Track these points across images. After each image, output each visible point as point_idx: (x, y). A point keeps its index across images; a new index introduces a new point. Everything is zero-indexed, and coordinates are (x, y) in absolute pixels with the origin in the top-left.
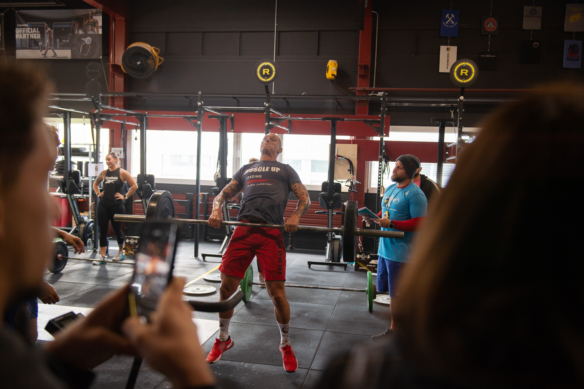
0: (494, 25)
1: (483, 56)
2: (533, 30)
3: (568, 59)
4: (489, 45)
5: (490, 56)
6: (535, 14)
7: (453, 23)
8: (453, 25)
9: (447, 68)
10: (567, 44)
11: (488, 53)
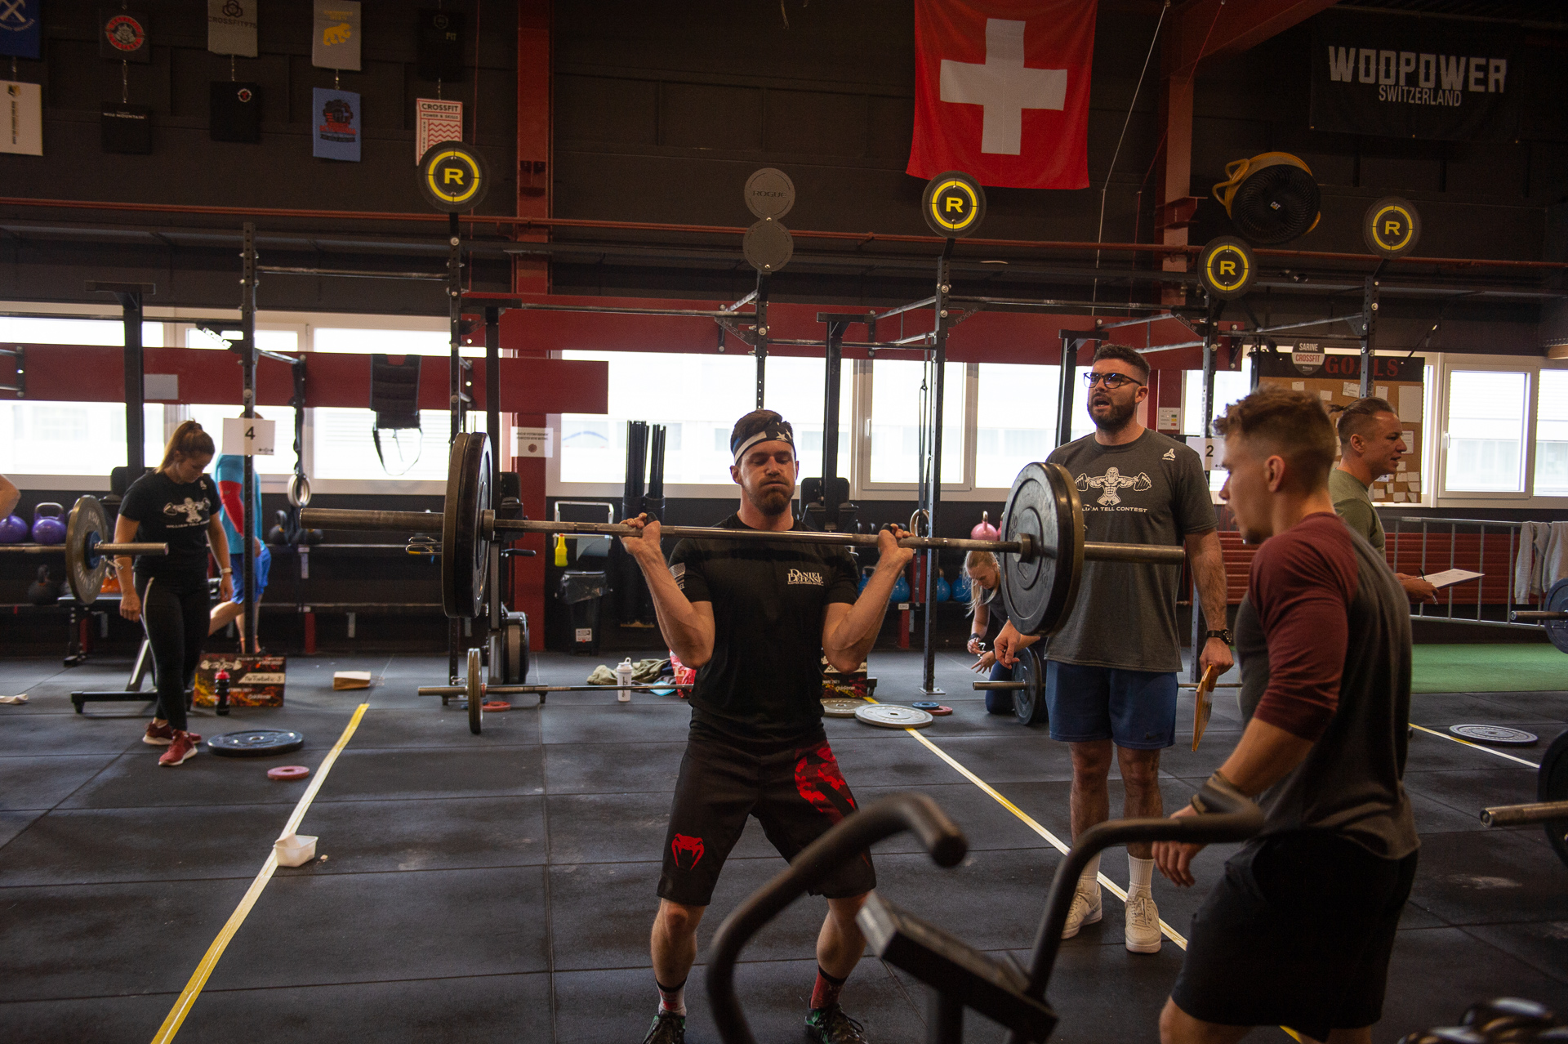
0: (135, 35)
1: (110, 115)
2: (237, 57)
3: (323, 137)
4: (125, 88)
5: (130, 116)
6: (237, 17)
7: (22, 19)
8: (21, 24)
9: (14, 142)
10: (320, 98)
11: (124, 108)
